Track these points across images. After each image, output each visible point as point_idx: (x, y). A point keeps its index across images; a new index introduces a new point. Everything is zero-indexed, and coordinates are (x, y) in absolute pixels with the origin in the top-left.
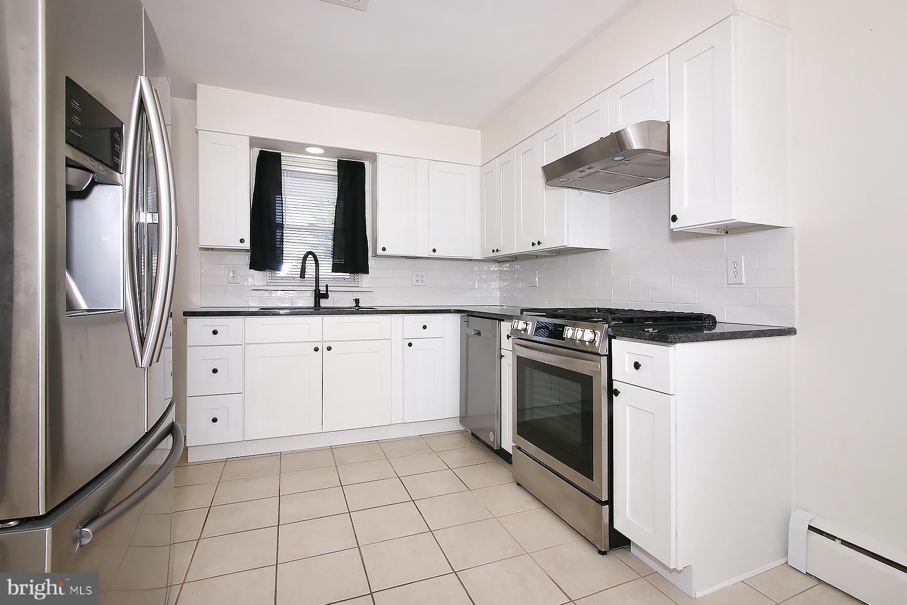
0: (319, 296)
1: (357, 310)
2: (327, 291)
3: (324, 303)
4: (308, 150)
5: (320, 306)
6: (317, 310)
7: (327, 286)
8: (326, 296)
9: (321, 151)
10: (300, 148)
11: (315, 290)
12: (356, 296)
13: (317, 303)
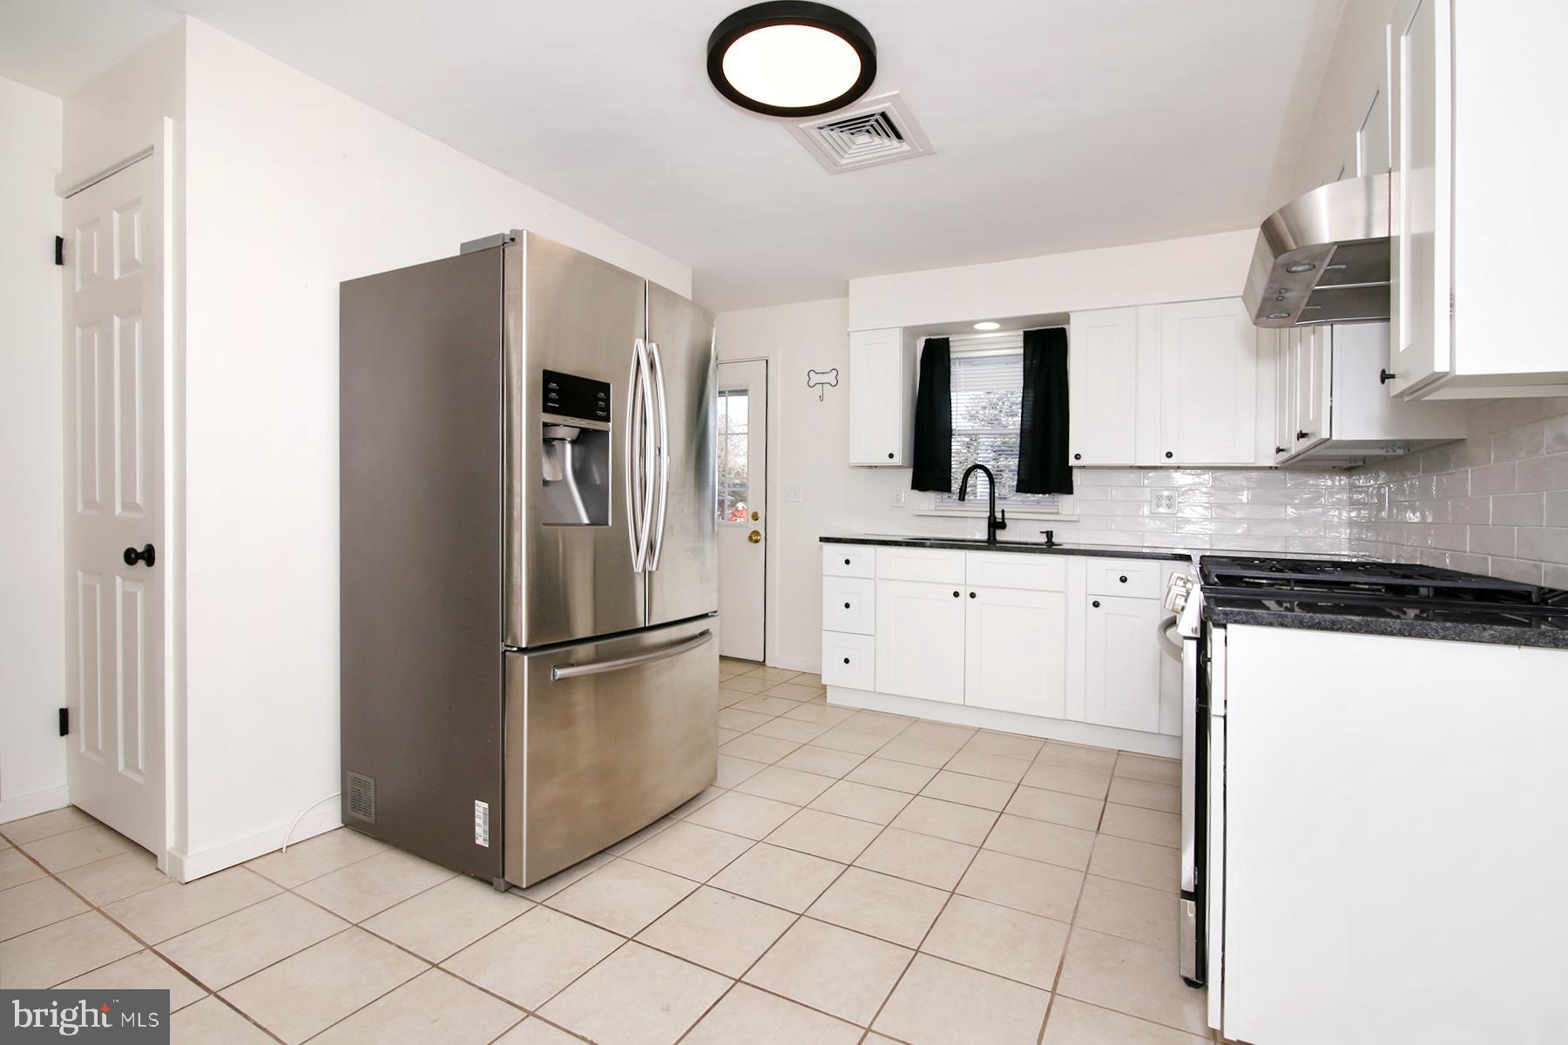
0: (995, 524)
1: (1050, 546)
2: (1003, 518)
3: (1001, 536)
4: (977, 327)
5: (995, 539)
6: (992, 544)
7: (1003, 512)
8: (1002, 526)
9: (997, 326)
10: (967, 327)
11: (989, 518)
12: (1047, 528)
13: (992, 534)
